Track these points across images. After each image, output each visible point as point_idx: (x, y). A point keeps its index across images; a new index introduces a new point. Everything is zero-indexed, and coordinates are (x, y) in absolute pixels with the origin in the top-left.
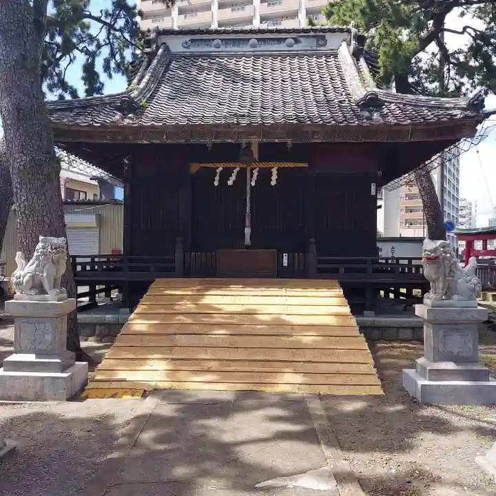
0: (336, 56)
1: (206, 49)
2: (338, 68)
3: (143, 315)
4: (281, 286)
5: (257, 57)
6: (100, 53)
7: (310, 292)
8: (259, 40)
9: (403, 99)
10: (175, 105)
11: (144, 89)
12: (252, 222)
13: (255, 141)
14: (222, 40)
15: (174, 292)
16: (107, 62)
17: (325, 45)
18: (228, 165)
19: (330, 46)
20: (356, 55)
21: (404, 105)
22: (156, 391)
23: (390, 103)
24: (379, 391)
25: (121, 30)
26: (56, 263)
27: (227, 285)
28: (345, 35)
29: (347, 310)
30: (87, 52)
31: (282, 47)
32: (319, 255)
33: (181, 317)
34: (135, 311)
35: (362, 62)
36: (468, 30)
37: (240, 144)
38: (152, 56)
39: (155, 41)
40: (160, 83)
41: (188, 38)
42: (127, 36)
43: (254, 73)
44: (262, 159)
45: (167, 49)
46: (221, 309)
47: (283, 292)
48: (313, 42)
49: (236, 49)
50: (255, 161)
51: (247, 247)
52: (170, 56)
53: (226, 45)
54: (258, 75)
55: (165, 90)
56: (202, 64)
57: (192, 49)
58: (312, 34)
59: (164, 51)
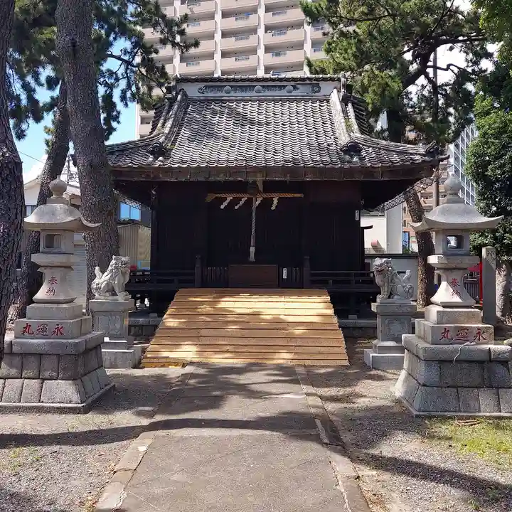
0: (328, 101)
1: (219, 94)
2: (330, 113)
3: (173, 316)
4: (280, 294)
5: (261, 101)
6: (118, 85)
7: (305, 299)
8: (263, 87)
9: (378, 144)
10: (195, 148)
11: (169, 134)
12: (256, 243)
13: (259, 179)
14: (232, 87)
15: (194, 299)
16: (124, 92)
17: (319, 91)
18: (238, 195)
19: (323, 92)
20: (345, 101)
21: (380, 149)
22: (191, 363)
23: (369, 147)
24: (346, 363)
25: (138, 66)
26: (123, 274)
27: (238, 293)
28: (336, 83)
29: (331, 312)
30: (106, 85)
31: (284, 92)
32: (312, 270)
33: (203, 317)
34: (168, 313)
35: (350, 108)
36: (452, 67)
37: (248, 182)
38: (172, 100)
39: (174, 88)
40: (181, 126)
41: (202, 85)
42: (143, 71)
43: (260, 117)
44: (266, 191)
45: (185, 95)
46: (234, 312)
47: (282, 299)
48: (309, 89)
49: (243, 94)
50: (259, 192)
51: (252, 263)
52: (187, 101)
53: (235, 90)
54: (262, 119)
55: (185, 132)
56: (215, 107)
57: (206, 95)
58: (308, 82)
59: (182, 96)
